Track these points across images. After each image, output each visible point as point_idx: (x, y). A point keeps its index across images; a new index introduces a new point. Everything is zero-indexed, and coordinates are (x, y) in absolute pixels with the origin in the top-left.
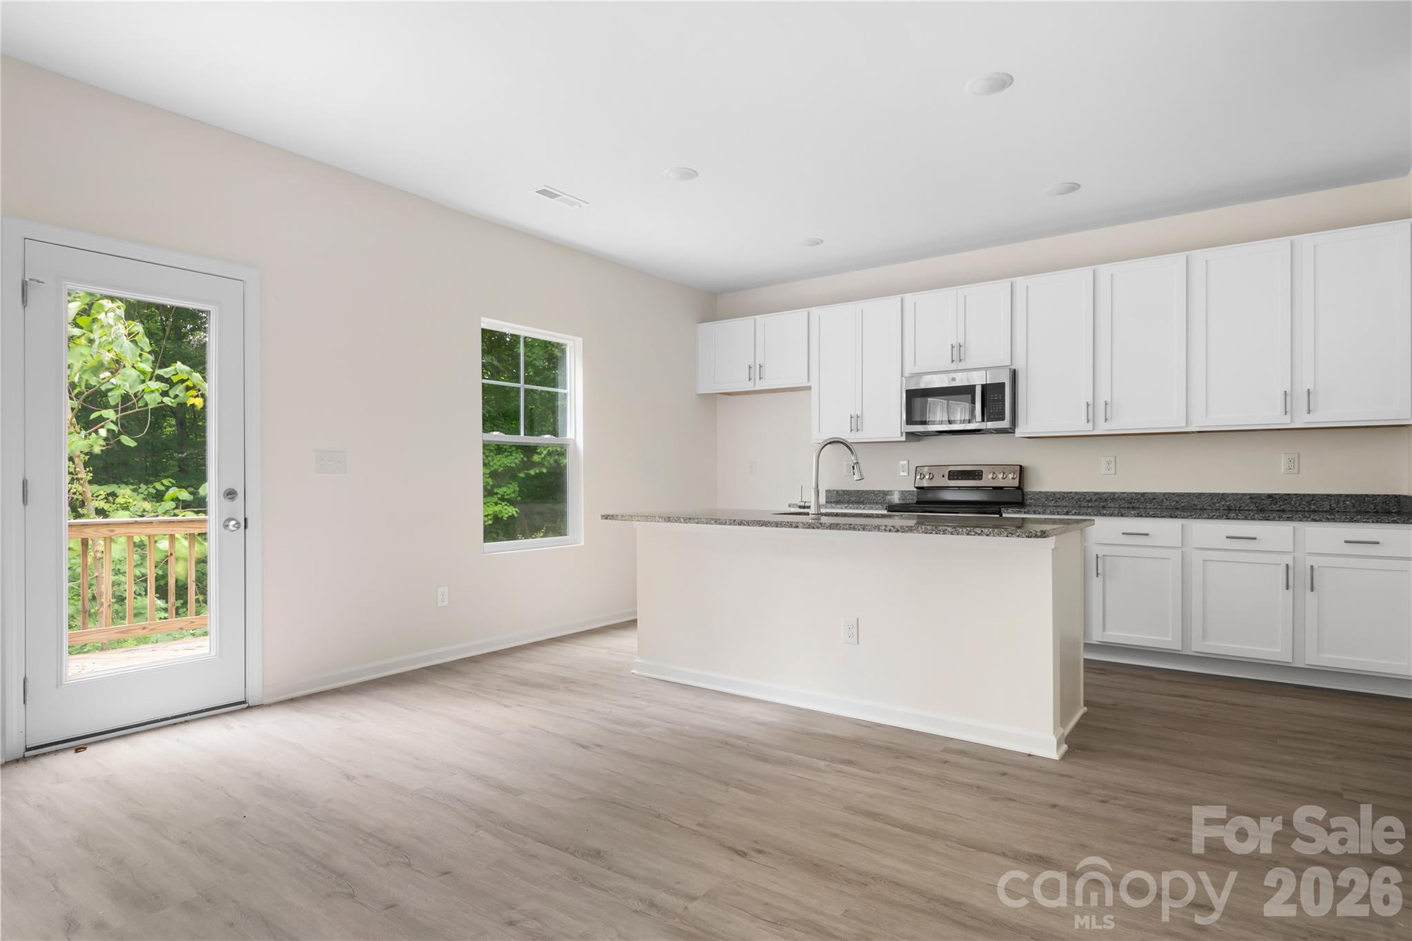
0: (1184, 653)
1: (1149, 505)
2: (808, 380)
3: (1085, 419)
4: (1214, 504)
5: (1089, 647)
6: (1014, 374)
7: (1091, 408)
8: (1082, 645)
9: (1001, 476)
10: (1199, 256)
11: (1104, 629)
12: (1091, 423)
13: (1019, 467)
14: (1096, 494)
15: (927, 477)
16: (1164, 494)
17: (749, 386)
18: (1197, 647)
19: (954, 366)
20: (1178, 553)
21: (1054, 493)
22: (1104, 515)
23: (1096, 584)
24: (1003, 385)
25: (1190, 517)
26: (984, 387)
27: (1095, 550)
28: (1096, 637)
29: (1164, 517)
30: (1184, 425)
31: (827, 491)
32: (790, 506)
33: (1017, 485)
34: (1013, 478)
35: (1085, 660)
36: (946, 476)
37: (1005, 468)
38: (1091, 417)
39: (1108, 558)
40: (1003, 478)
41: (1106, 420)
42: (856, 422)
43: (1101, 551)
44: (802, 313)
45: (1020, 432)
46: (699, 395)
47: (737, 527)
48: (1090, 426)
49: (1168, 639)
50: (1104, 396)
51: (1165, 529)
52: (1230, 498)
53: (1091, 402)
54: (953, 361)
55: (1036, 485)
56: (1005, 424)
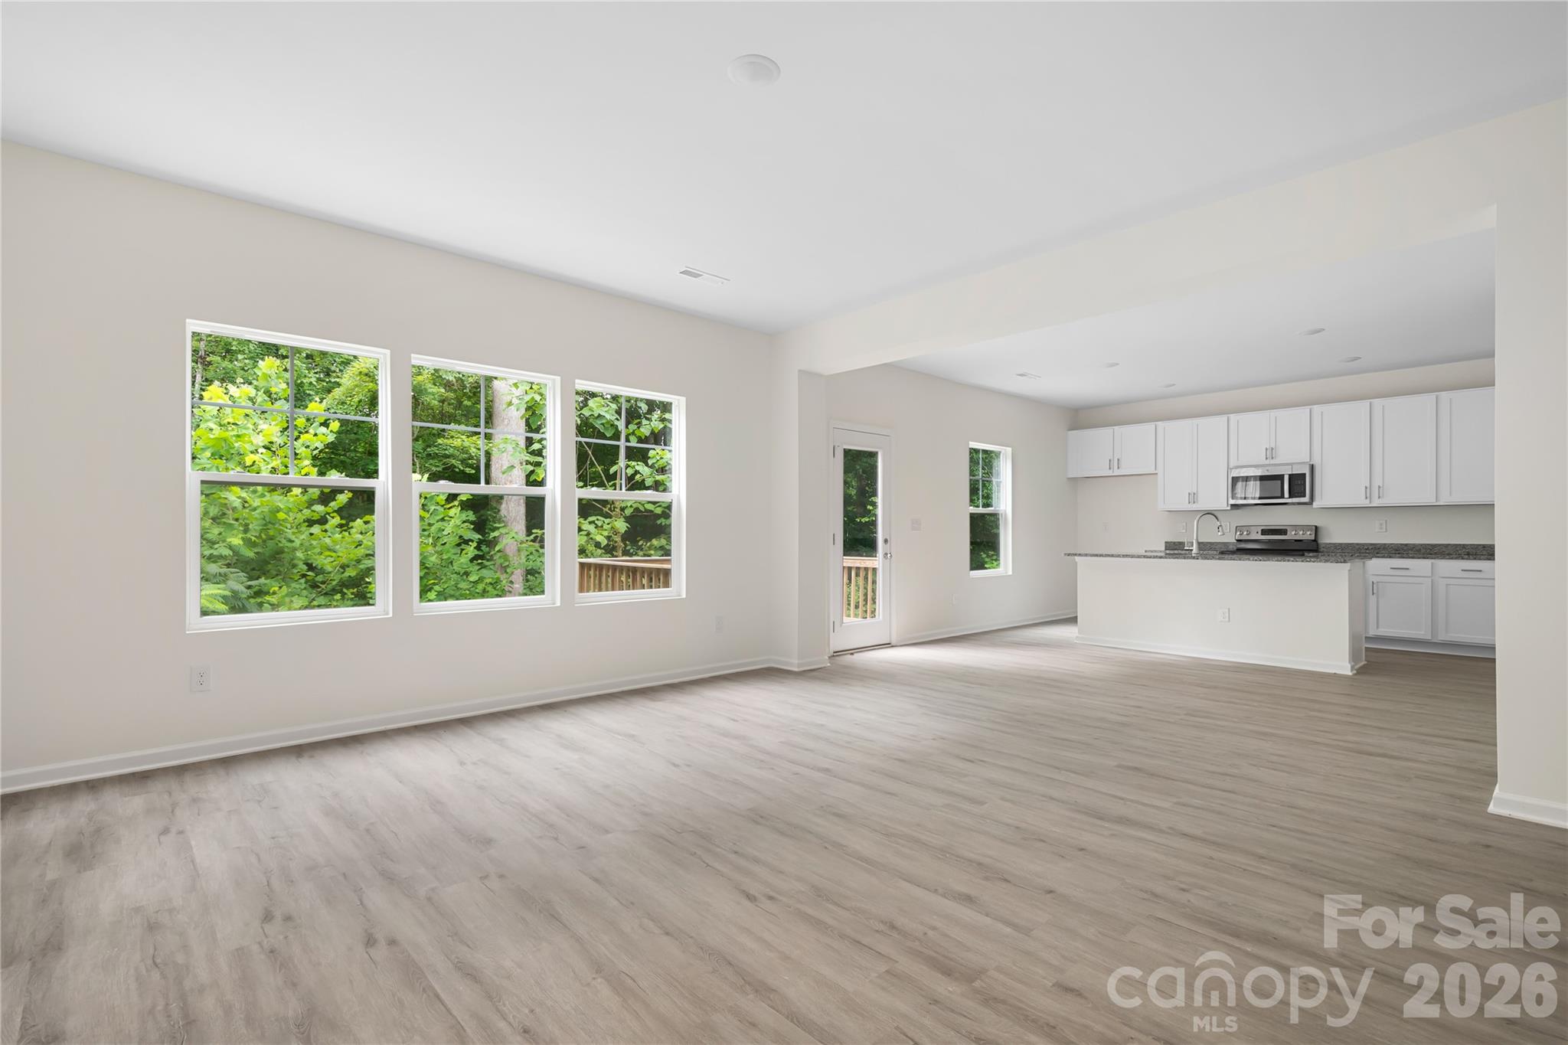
0: (1433, 641)
1: (1410, 552)
2: (1156, 469)
3: (1364, 497)
4: (1457, 551)
5: (1368, 639)
6: (1312, 468)
7: (1368, 490)
8: (1364, 639)
9: (1301, 533)
10: (1444, 396)
11: (1378, 627)
12: (1368, 499)
13: (1314, 528)
14: (1372, 544)
15: (1245, 533)
16: (1422, 545)
17: (1110, 473)
18: (1442, 637)
19: (1267, 462)
20: (1430, 580)
21: (1341, 544)
22: (1378, 557)
23: (1373, 599)
24: (1305, 474)
25: (1438, 558)
26: (1291, 476)
27: (1372, 579)
28: (1372, 632)
29: (1419, 558)
30: (1435, 501)
31: (1166, 542)
32: (1146, 551)
33: (1313, 538)
34: (1310, 534)
35: (1366, 648)
36: (1260, 532)
37: (1305, 528)
38: (1368, 495)
39: (1380, 584)
40: (1303, 534)
41: (1379, 497)
42: (1193, 497)
43: (1375, 579)
44: (1151, 426)
45: (1315, 505)
46: (1068, 478)
47: (1159, 560)
48: (1368, 501)
49: (1423, 634)
50: (1377, 482)
51: (1420, 566)
52: (1469, 547)
53: (1368, 486)
54: (1267, 458)
55: (1325, 539)
56: (1306, 499)
